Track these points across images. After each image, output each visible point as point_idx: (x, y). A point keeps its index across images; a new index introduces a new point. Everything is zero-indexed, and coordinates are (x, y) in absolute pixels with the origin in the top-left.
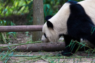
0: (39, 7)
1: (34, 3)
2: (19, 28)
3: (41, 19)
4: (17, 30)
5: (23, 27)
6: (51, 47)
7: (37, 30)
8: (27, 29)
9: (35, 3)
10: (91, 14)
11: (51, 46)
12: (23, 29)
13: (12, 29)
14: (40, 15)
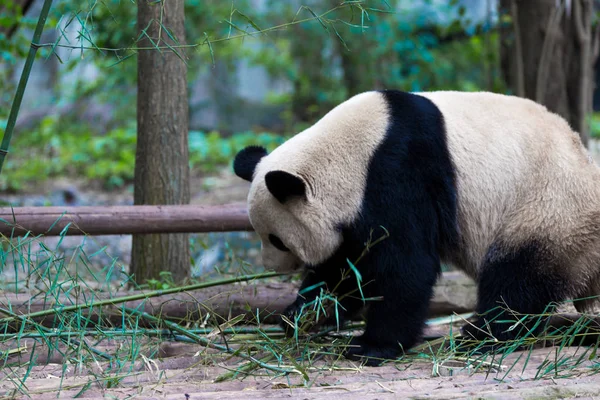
0: (176, 127)
1: (155, 105)
2: (126, 218)
3: (182, 183)
4: (121, 225)
5: (144, 213)
6: (272, 302)
7: (206, 225)
8: (163, 222)
9: (158, 105)
10: (464, 153)
11: (268, 298)
12: (143, 220)
13: (96, 219)
14: (180, 164)
